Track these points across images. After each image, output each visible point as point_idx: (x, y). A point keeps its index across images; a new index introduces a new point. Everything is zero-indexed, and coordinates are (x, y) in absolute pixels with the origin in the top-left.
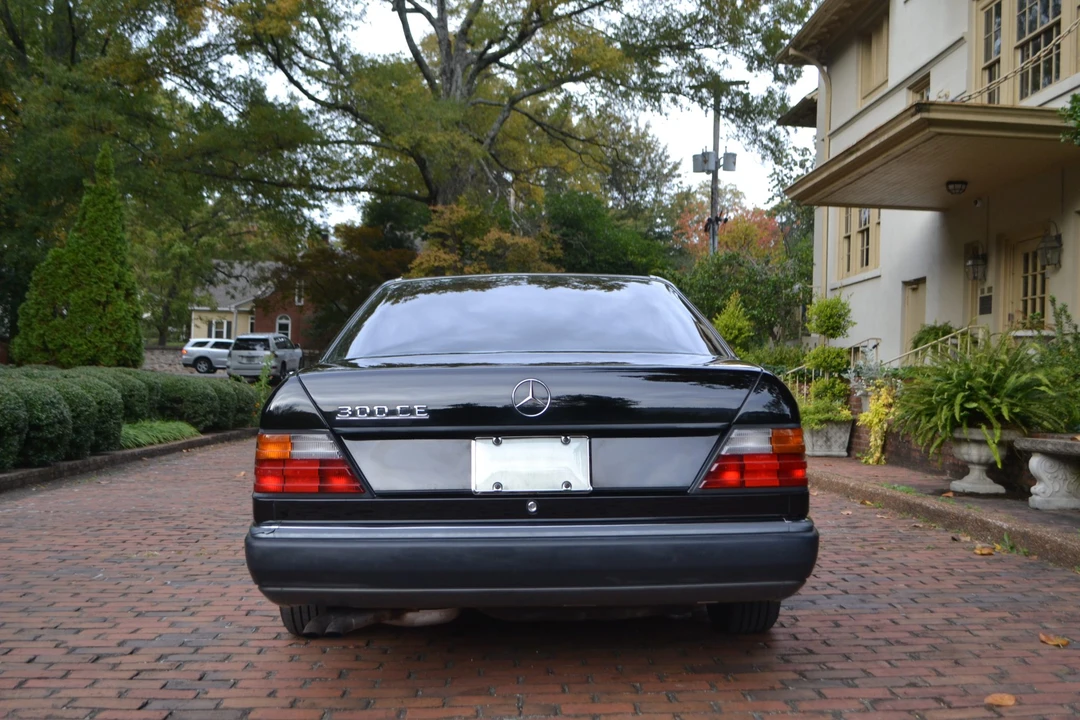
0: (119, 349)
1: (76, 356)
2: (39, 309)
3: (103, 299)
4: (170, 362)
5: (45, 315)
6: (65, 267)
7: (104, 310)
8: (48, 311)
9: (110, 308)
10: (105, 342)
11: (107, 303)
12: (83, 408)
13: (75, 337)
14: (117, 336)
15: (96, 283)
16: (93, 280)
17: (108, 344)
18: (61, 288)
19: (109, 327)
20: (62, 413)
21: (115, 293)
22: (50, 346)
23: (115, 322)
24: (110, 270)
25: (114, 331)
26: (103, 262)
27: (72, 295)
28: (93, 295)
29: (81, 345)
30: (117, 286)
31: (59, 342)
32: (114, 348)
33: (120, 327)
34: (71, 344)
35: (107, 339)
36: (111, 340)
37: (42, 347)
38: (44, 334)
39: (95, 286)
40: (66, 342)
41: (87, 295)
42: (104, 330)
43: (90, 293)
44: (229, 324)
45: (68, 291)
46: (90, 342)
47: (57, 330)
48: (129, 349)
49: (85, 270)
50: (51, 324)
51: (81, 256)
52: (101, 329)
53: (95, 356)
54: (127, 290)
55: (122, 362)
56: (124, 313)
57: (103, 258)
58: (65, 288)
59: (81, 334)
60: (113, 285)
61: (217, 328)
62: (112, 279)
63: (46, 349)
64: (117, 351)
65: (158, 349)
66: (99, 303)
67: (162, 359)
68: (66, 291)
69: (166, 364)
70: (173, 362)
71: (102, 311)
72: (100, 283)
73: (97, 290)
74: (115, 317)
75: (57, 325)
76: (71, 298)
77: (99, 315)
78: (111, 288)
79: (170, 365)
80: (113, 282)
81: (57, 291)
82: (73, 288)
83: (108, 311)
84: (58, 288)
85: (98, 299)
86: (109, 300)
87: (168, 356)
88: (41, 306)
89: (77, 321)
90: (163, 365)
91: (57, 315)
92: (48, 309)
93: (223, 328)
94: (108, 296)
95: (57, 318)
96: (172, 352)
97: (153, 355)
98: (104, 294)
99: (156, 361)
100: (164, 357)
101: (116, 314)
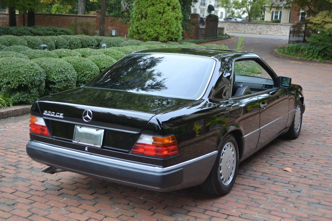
0: (168, 33)
1: (149, 36)
2: (136, 15)
3: (162, 11)
4: (252, 29)
5: (139, 18)
7: (162, 15)
8: (140, 16)
9: (165, 15)
10: (161, 30)
11: (164, 12)
12: (88, 72)
13: (149, 28)
14: (167, 27)
15: (159, 3)
16: (158, 2)
17: (162, 31)
18: (144, 6)
19: (164, 24)
20: (66, 76)
21: (167, 8)
22: (140, 32)
23: (166, 21)
25: (166, 25)
27: (149, 9)
28: (157, 9)
29: (151, 32)
30: (169, 5)
31: (143, 30)
32: (166, 33)
33: (168, 23)
34: (147, 31)
35: (162, 28)
36: (164, 29)
37: (137, 32)
38: (138, 26)
39: (158, 5)
40: (146, 30)
41: (155, 9)
42: (162, 25)
43: (156, 8)
44: (281, 12)
45: (147, 7)
46: (155, 30)
47: (142, 25)
48: (173, 33)
50: (140, 22)
52: (160, 24)
53: (157, 36)
54: (174, 7)
55: (170, 39)
56: (170, 17)
58: (146, 6)
59: (152, 26)
60: (166, 4)
61: (275, 14)
63: (139, 33)
64: (167, 34)
65: (247, 23)
66: (160, 13)
67: (249, 27)
68: (146, 7)
69: (250, 30)
70: (253, 29)
71: (161, 16)
72: (160, 4)
73: (159, 6)
74: (166, 19)
75: (143, 22)
76: (148, 11)
77: (160, 18)
78: (165, 6)
79: (252, 30)
80: (167, 3)
81: (143, 7)
82: (150, 6)
83: (163, 16)
84: (143, 6)
85: (160, 11)
86: (164, 11)
87: (251, 26)
88: (137, 14)
89: (150, 20)
90: (249, 30)
91: (143, 18)
92: (139, 15)
93: (278, 14)
94: (164, 9)
95: (143, 19)
96: (253, 25)
97: (245, 25)
98: (162, 8)
99: (246, 28)
100: (249, 26)
101: (167, 18)
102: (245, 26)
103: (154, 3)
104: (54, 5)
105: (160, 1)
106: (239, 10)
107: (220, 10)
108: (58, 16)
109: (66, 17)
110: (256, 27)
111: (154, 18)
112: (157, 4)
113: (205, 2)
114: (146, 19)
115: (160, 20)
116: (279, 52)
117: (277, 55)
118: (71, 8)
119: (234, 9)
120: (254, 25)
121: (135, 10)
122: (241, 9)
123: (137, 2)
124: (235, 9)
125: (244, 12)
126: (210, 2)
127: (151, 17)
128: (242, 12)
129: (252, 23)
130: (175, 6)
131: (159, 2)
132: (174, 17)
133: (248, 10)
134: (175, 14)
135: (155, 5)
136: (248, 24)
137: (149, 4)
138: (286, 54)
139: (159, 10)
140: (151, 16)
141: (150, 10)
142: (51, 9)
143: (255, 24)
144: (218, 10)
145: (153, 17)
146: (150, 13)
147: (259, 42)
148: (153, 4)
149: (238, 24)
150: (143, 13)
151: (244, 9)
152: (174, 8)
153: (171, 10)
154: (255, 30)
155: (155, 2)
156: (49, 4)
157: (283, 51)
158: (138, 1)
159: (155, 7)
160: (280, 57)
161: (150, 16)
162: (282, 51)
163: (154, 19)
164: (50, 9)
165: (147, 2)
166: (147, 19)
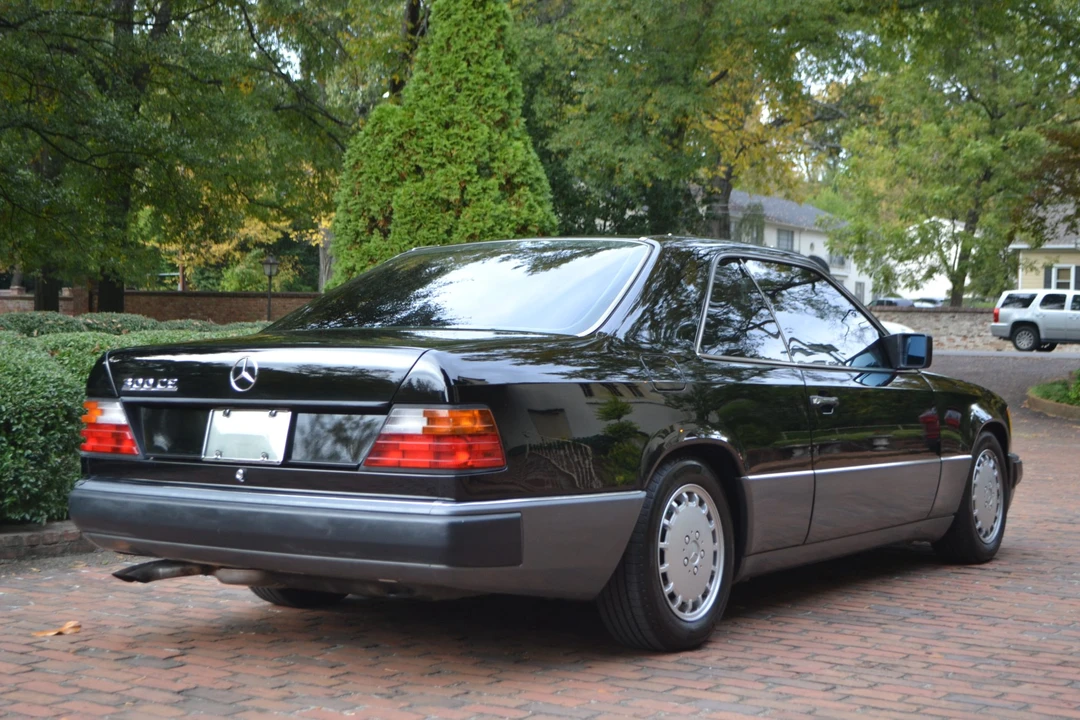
2: (349, 221)
4: (965, 333)
5: (358, 233)
6: (387, 138)
7: (458, 217)
8: (362, 224)
9: (467, 213)
11: (464, 203)
15: (442, 165)
16: (437, 160)
18: (378, 180)
21: (479, 182)
24: (469, 139)
26: (459, 123)
27: (400, 191)
28: (434, 190)
30: (485, 170)
38: (353, 269)
39: (440, 171)
43: (429, 186)
45: (393, 183)
49: (423, 142)
50: (365, 246)
51: (419, 116)
56: (490, 223)
57: (458, 118)
58: (384, 180)
60: (474, 169)
62: (471, 155)
66: (447, 205)
67: (953, 328)
68: (388, 183)
69: (958, 336)
70: (969, 332)
71: (452, 219)
72: (448, 166)
73: (443, 178)
74: (471, 231)
75: (372, 249)
76: (395, 197)
77: (446, 227)
78: (469, 173)
79: (965, 337)
80: (476, 161)
81: (373, 185)
82: (402, 178)
83: (462, 219)
84: (373, 180)
85: (446, 197)
86: (467, 197)
87: (961, 323)
88: (352, 217)
89: (403, 240)
90: (953, 337)
91: (376, 231)
92: (361, 221)
93: (1069, 277)
94: (463, 190)
95: (377, 237)
96: (968, 316)
97: (938, 321)
98: (456, 185)
99: (942, 331)
100: (955, 324)
101: (475, 225)
102: (937, 325)
103: (421, 165)
104: (228, 268)
105: (444, 156)
106: (912, 265)
107: (850, 276)
108: (214, 300)
109: (241, 300)
110: (980, 327)
111: (418, 228)
112: (434, 166)
113: (792, 246)
114: (385, 234)
115: (445, 236)
116: (1042, 397)
117: (1038, 410)
118: (291, 280)
119: (892, 262)
120: (970, 320)
121: (342, 200)
122: (921, 259)
123: (354, 166)
124: (896, 262)
125: (931, 272)
126: (812, 246)
127: (408, 226)
128: (923, 272)
129: (965, 312)
130: (514, 176)
131: (444, 160)
132: (511, 222)
133: (944, 261)
134: (514, 209)
135: (427, 175)
136: (951, 315)
137: (398, 168)
138: (1072, 404)
139: (443, 195)
140: (409, 218)
141: (403, 195)
142: (219, 285)
143: (979, 315)
144: (846, 277)
145: (417, 225)
146: (403, 207)
147: (976, 369)
148: (418, 170)
149: (909, 315)
150: (375, 209)
151: (933, 260)
152: (509, 187)
153: (496, 193)
154: (979, 336)
155: (424, 161)
156: (211, 266)
157: (1063, 392)
158: (357, 163)
159: (427, 181)
160: (1046, 417)
161: (404, 220)
162: (1059, 390)
163: (419, 232)
164: (213, 285)
165: (390, 162)
166: (391, 237)
